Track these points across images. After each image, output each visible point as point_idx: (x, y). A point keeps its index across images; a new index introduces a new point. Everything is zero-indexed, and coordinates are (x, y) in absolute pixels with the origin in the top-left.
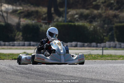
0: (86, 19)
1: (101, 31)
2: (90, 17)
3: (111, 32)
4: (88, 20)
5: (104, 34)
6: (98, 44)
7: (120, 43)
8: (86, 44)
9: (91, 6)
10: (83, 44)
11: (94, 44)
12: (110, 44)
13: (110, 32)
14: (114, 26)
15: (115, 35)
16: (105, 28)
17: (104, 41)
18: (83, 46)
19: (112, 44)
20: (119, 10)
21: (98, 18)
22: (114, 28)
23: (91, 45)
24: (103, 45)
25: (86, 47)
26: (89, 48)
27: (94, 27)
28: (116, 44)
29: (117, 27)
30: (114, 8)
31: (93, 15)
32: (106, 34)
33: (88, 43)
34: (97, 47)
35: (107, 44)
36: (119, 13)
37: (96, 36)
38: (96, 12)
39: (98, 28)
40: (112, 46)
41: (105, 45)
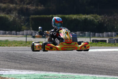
0: (3, 12)
1: (19, 21)
2: (7, 10)
3: (28, 23)
4: (6, 13)
5: (22, 24)
6: (18, 32)
7: (35, 31)
8: (7, 32)
9: (7, 1)
10: (5, 32)
11: (14, 32)
12: (27, 33)
13: (26, 23)
14: (30, 17)
15: (31, 25)
16: (22, 19)
17: (22, 30)
18: (5, 34)
19: (29, 32)
20: (30, 5)
21: (13, 11)
22: (30, 20)
23: (11, 33)
24: (21, 33)
25: (7, 34)
26: (10, 36)
27: (13, 18)
28: (32, 33)
29: (32, 19)
30: (26, 3)
31: (9, 9)
32: (23, 24)
33: (9, 32)
34: (16, 34)
35: (25, 32)
36: (30, 7)
37: (15, 26)
38: (11, 6)
39: (17, 19)
40: (29, 34)
41: (23, 33)
